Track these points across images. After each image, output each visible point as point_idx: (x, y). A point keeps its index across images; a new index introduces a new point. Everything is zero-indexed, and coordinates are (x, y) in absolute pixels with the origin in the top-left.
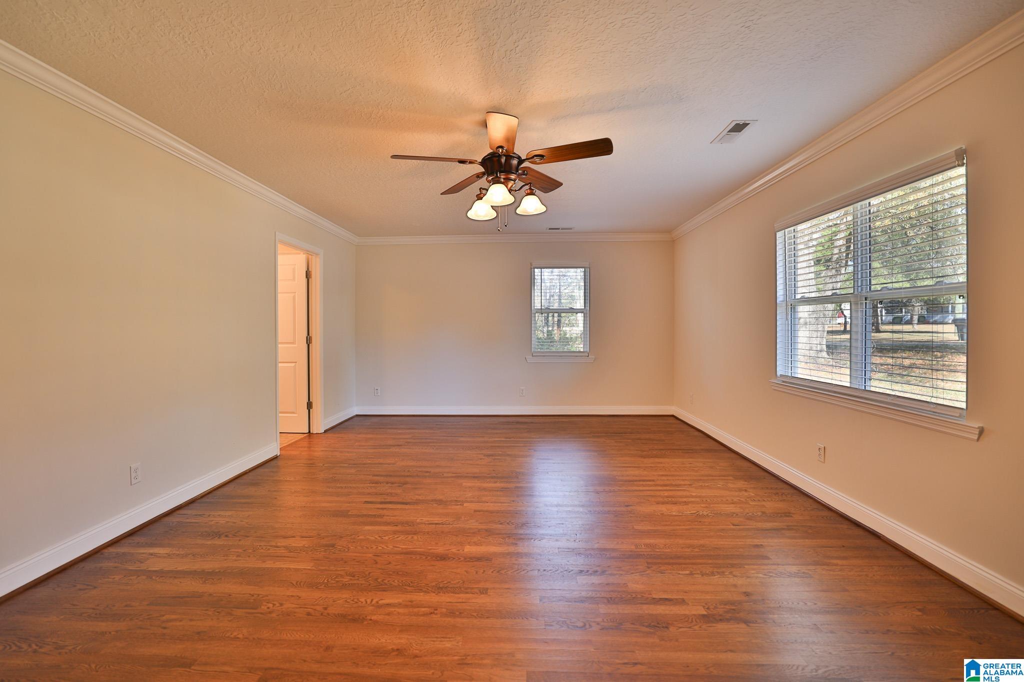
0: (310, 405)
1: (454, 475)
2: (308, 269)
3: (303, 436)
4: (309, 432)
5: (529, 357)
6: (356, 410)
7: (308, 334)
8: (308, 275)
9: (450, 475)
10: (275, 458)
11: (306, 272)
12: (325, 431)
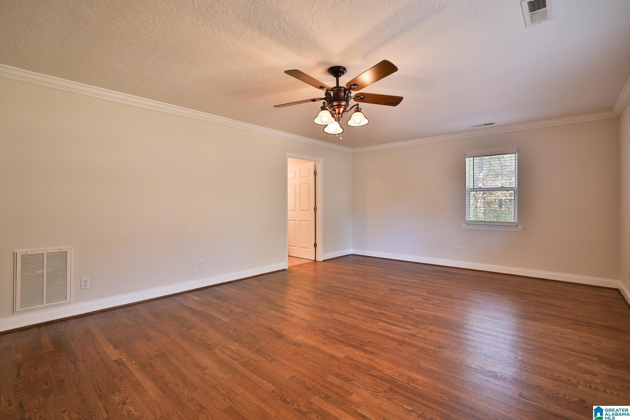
0: (315, 245)
1: (353, 296)
2: (315, 170)
3: (311, 261)
4: (315, 260)
5: (464, 226)
6: (351, 251)
7: (315, 206)
8: (315, 173)
9: (351, 296)
10: (285, 270)
11: (314, 171)
12: (324, 261)
